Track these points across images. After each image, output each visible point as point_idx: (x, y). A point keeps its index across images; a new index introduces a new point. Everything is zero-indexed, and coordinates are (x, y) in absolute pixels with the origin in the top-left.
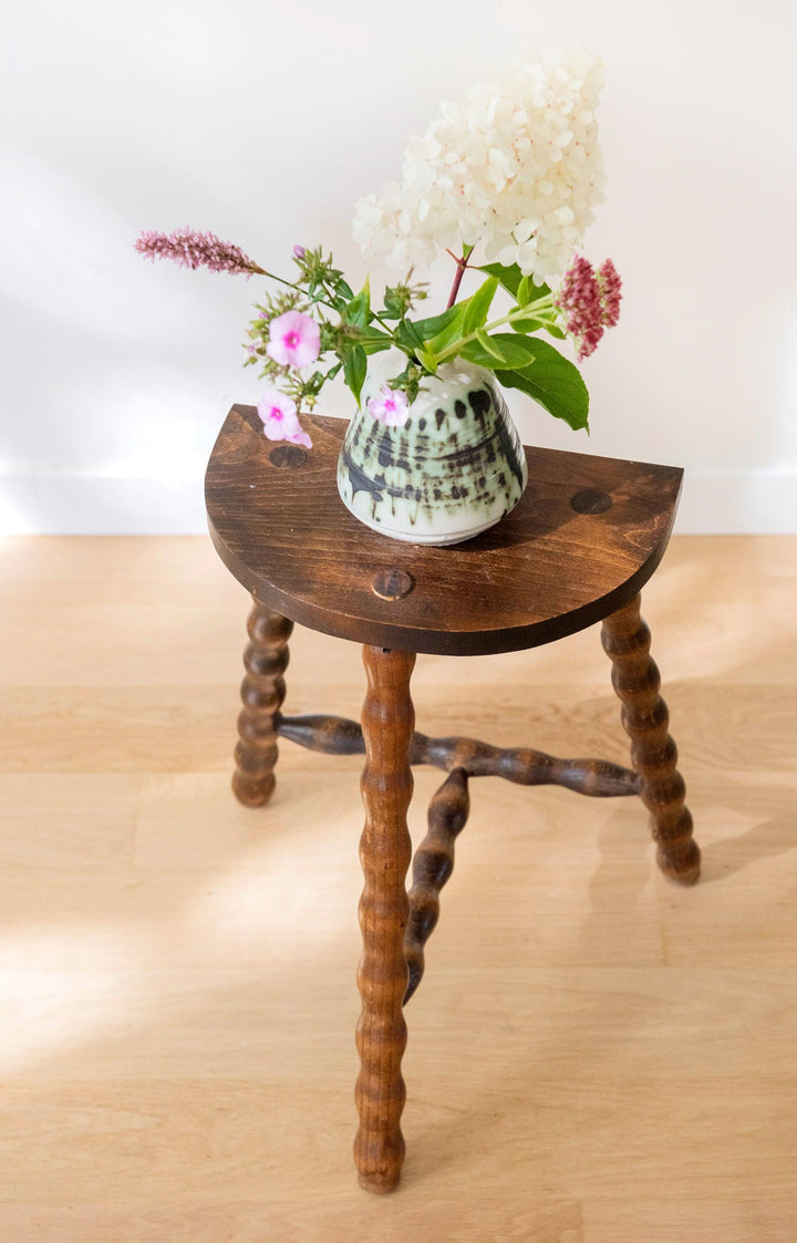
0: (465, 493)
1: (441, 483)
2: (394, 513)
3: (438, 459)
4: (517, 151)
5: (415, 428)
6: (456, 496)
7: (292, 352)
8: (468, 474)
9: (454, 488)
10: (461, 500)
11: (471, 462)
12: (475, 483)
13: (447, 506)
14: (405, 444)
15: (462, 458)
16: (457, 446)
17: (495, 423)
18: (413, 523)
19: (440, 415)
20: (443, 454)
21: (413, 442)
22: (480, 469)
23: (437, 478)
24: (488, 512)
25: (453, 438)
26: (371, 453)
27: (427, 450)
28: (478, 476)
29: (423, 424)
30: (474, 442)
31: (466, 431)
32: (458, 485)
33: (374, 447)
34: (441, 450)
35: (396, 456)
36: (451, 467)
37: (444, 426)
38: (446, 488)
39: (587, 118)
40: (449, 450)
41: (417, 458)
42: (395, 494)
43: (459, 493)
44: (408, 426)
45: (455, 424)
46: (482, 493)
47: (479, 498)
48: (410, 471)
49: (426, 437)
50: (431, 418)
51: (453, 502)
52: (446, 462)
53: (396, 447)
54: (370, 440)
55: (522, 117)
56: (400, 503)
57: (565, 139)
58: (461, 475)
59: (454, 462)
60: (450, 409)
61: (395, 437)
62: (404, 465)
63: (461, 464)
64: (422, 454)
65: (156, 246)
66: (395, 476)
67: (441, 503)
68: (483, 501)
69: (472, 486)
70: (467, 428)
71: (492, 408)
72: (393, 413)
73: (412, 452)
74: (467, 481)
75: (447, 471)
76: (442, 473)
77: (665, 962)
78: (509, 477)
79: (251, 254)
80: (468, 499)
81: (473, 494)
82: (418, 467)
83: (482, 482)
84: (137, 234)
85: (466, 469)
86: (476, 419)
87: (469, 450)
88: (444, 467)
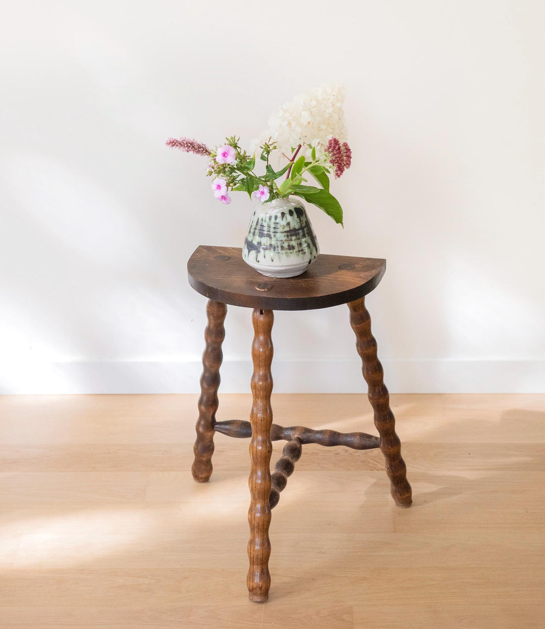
0: (293, 248)
1: (284, 243)
2: (265, 257)
3: (282, 232)
4: (311, 112)
5: (273, 220)
6: (290, 249)
7: (225, 159)
8: (295, 240)
9: (289, 246)
10: (292, 251)
11: (296, 235)
12: (298, 244)
13: (286, 253)
14: (269, 227)
15: (292, 233)
16: (290, 227)
17: (305, 222)
18: (272, 261)
19: (283, 214)
20: (284, 230)
21: (272, 226)
22: (299, 239)
23: (282, 240)
24: (303, 257)
25: (288, 224)
26: (256, 234)
27: (278, 228)
28: (299, 242)
29: (276, 217)
30: (297, 227)
31: (294, 222)
32: (291, 244)
33: (257, 231)
34: (283, 228)
35: (265, 232)
36: (288, 236)
37: (284, 218)
38: (286, 245)
39: (338, 105)
40: (287, 229)
41: (274, 232)
42: (265, 249)
43: (291, 248)
44: (270, 218)
45: (289, 218)
46: (300, 249)
47: (299, 251)
48: (271, 238)
49: (277, 223)
50: (279, 215)
51: (289, 251)
52: (286, 234)
53: (266, 229)
54: (255, 229)
55: (314, 103)
56: (267, 252)
57: (330, 110)
58: (292, 240)
59: (289, 234)
60: (287, 212)
61: (265, 224)
62: (269, 236)
63: (292, 235)
64: (276, 230)
65: (173, 143)
66: (265, 241)
67: (284, 252)
68: (301, 253)
69: (297, 245)
70: (294, 221)
71: (304, 216)
72: (263, 196)
73: (272, 230)
74: (294, 243)
75: (286, 238)
76: (284, 239)
77: (395, 532)
78: (311, 245)
79: (210, 148)
80: (295, 251)
81: (297, 249)
82: (275, 236)
83: (300, 244)
84: (166, 139)
85: (294, 238)
86: (297, 218)
87: (295, 230)
88: (285, 236)
